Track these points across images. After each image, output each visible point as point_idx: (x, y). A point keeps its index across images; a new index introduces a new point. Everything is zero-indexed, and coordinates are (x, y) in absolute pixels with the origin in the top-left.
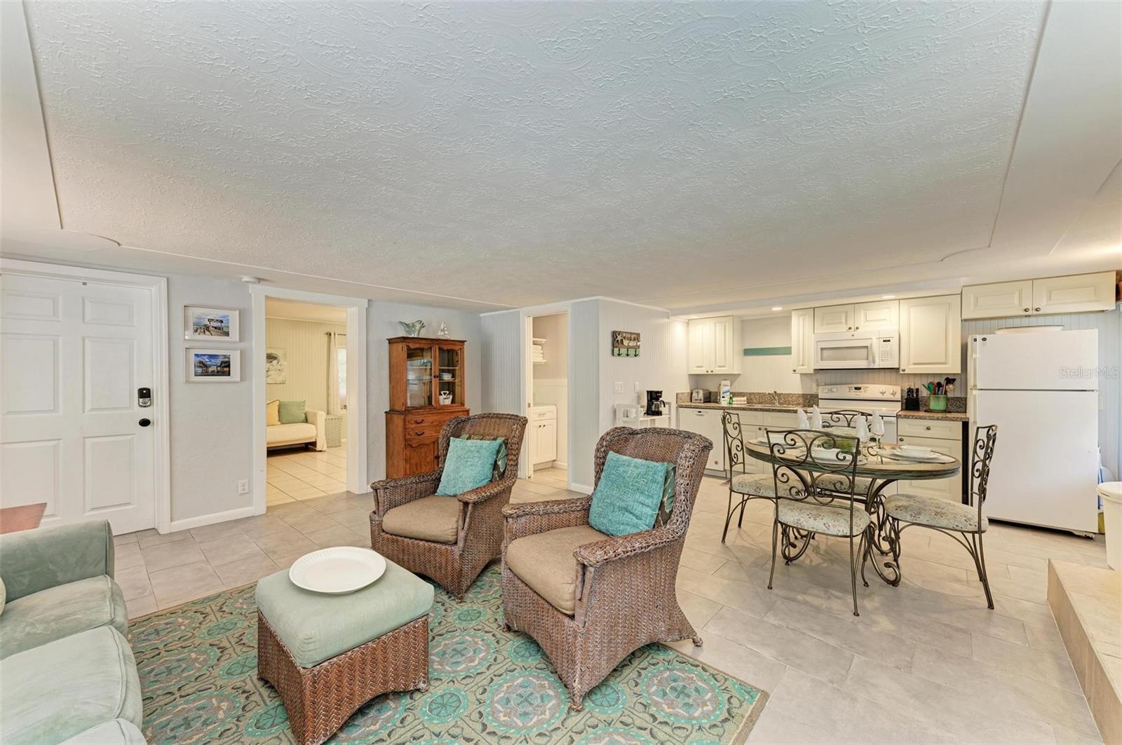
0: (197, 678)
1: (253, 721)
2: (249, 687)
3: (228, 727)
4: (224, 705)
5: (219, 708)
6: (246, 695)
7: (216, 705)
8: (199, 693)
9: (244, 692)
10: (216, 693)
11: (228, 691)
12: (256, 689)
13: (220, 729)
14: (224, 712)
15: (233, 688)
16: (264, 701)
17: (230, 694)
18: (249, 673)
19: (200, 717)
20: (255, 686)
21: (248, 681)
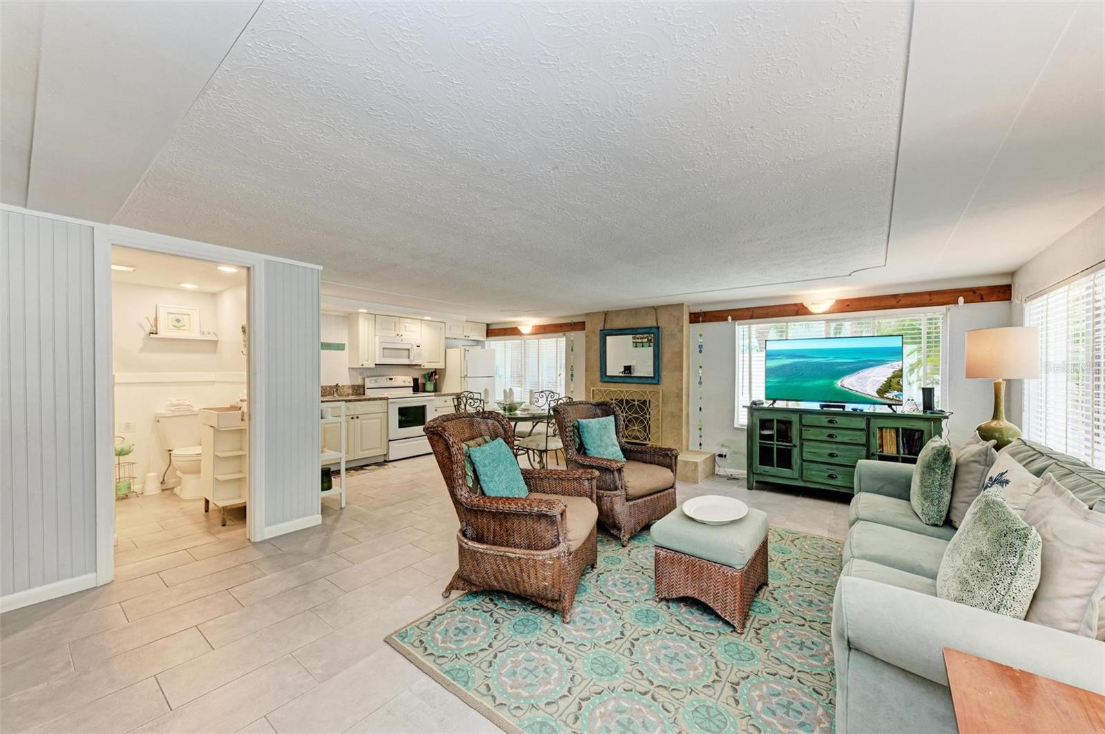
0: (775, 675)
1: (770, 614)
2: (752, 634)
3: (783, 623)
4: (774, 636)
5: (779, 638)
6: (759, 631)
7: (779, 641)
8: (782, 660)
9: (758, 634)
10: (773, 649)
11: (765, 643)
12: (750, 629)
13: (788, 625)
14: (778, 633)
15: (761, 642)
16: (754, 620)
17: (766, 640)
18: (743, 644)
19: (792, 642)
20: (748, 632)
21: (748, 639)
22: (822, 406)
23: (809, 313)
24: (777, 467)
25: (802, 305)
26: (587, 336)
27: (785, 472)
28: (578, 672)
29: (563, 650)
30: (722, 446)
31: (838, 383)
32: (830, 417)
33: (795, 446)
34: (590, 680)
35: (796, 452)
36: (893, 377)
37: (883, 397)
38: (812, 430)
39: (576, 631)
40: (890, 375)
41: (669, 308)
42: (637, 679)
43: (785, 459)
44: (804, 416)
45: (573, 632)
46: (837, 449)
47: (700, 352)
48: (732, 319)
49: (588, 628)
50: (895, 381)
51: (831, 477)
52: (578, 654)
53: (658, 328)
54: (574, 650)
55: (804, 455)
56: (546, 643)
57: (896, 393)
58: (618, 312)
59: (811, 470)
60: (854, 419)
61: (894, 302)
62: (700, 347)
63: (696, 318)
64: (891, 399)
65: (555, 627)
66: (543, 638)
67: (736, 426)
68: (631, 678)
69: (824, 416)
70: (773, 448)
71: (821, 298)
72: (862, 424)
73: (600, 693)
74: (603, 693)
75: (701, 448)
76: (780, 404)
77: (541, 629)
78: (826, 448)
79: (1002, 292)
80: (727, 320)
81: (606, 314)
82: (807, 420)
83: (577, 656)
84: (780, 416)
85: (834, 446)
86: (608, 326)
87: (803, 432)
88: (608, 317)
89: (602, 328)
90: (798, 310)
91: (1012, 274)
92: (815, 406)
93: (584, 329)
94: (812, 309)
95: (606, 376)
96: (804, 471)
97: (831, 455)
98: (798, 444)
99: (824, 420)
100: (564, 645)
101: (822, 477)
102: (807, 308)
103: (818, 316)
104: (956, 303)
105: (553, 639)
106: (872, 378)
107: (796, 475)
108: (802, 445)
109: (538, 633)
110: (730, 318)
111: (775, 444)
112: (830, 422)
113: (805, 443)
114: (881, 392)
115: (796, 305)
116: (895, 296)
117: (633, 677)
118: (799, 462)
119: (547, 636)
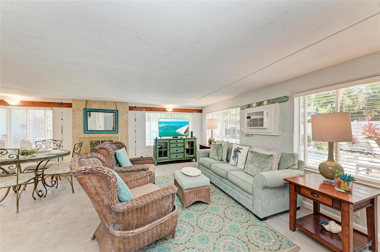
22: (173, 137)
23: (167, 111)
24: (164, 157)
25: (165, 108)
26: (73, 111)
27: (166, 158)
28: (202, 249)
29: (188, 247)
30: (142, 154)
31: (177, 131)
32: (176, 140)
33: (168, 150)
34: (207, 247)
35: (168, 151)
36: (187, 129)
37: (185, 134)
38: (172, 144)
39: (181, 237)
40: (186, 128)
41: (122, 103)
42: (213, 235)
43: (166, 154)
44: (170, 141)
45: (181, 238)
46: (178, 149)
47: (135, 121)
48: (145, 111)
49: (182, 233)
50: (187, 130)
51: (177, 156)
52: (193, 243)
53: (118, 111)
54: (190, 244)
55: (170, 152)
56: (180, 251)
57: (187, 133)
58: (94, 102)
59: (172, 156)
60: (181, 140)
61: (184, 111)
62: (135, 119)
63: (131, 108)
64: (187, 135)
65: (174, 243)
66: (177, 250)
67: (146, 146)
68: (212, 236)
69: (175, 140)
70: (162, 151)
71: (170, 107)
72: (182, 141)
73: (215, 248)
74: (215, 247)
75: (136, 156)
76: (163, 138)
77: (170, 248)
78: (175, 149)
79: (200, 111)
80: (143, 111)
81: (87, 101)
82: (171, 142)
83: (194, 244)
84: (164, 141)
85: (177, 148)
86: (88, 107)
87: (170, 145)
88: (88, 103)
89: (85, 108)
90: (164, 110)
91: (202, 107)
92: (171, 138)
93: (71, 107)
94: (168, 110)
95: (87, 130)
96: (171, 156)
97: (177, 151)
98: (169, 149)
99: (175, 141)
100: (185, 245)
101: (175, 157)
102: (166, 110)
103: (169, 112)
104: (195, 112)
105: (179, 247)
106: (183, 130)
107: (169, 158)
108: (170, 149)
109: (172, 250)
110: (144, 110)
111: (163, 150)
112: (176, 141)
113: (171, 148)
114: (185, 133)
115: (163, 108)
116: (185, 109)
117: (212, 235)
118: (169, 154)
119: (176, 248)
